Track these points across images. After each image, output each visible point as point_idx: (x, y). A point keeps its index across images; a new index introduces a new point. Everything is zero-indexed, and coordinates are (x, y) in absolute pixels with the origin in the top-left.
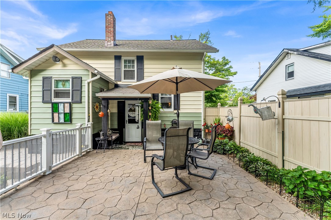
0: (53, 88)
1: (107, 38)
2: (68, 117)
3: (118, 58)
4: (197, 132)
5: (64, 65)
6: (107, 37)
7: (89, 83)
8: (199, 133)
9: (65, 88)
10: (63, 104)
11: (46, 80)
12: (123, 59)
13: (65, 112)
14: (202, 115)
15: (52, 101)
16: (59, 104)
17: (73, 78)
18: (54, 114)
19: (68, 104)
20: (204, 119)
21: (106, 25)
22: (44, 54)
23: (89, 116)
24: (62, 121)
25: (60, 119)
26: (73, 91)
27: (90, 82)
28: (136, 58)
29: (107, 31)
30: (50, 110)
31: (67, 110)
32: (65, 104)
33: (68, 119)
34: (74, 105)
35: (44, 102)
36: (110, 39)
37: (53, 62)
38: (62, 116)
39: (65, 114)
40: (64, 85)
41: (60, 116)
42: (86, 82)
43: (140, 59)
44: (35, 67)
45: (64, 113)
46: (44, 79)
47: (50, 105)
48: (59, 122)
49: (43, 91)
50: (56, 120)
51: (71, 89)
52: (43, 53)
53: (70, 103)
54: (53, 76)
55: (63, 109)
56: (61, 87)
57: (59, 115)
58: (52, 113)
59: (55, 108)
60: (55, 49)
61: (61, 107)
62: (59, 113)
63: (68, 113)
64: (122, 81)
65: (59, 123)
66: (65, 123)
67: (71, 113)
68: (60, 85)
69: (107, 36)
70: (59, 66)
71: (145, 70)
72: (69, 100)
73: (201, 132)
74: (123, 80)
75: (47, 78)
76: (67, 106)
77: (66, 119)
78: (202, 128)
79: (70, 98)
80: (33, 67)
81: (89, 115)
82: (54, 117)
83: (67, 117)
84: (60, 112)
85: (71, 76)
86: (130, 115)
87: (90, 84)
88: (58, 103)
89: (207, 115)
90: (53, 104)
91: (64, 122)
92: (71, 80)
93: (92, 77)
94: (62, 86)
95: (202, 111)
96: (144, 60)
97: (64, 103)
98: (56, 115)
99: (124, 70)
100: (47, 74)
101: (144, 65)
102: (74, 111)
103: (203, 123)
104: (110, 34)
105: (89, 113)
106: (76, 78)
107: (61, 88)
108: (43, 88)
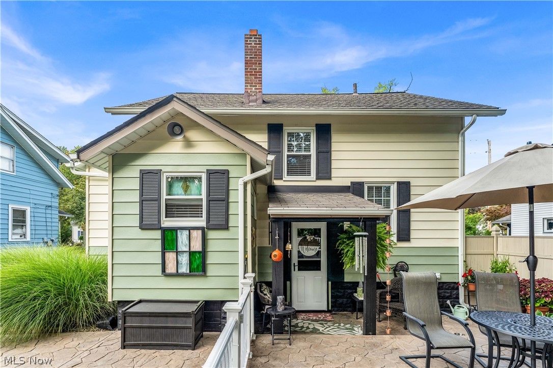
0: (164, 196)
1: (249, 87)
2: (198, 261)
3: (275, 129)
4: (448, 289)
5: (189, 143)
6: (249, 85)
7: (245, 184)
8: (451, 293)
9: (188, 195)
10: (188, 231)
11: (149, 178)
12: (287, 130)
13: (192, 250)
14: (461, 253)
15: (162, 226)
16: (178, 231)
17: (210, 173)
18: (167, 254)
19: (200, 232)
20: (465, 261)
21: (246, 58)
22: (151, 118)
23: (246, 259)
24: (184, 269)
25: (179, 266)
26: (209, 201)
27: (249, 181)
28: (314, 128)
29: (249, 72)
30: (158, 246)
31: (197, 246)
32: (191, 231)
33: (198, 266)
34: (211, 234)
35: (143, 227)
36: (255, 89)
37: (169, 135)
38: (184, 259)
39: (192, 254)
40: (186, 189)
41: (180, 258)
42: (241, 182)
43: (324, 131)
44: (123, 147)
45: (190, 252)
46: (143, 173)
47: (158, 234)
48: (177, 271)
49: (142, 202)
50: (171, 268)
51: (204, 196)
52: (148, 116)
53: (202, 229)
54: (164, 169)
55: (188, 243)
56: (179, 194)
57: (179, 256)
58: (162, 251)
59: (169, 240)
60: (176, 106)
61: (183, 237)
62: (177, 253)
63: (199, 252)
64: (284, 179)
65: (178, 275)
66: (192, 273)
67: (204, 253)
68: (178, 188)
69: (248, 83)
70: (176, 146)
71: (334, 156)
72: (201, 222)
73: (457, 289)
74: (285, 177)
75: (149, 172)
76: (197, 235)
77: (195, 265)
78: (461, 280)
79: (202, 217)
80: (119, 148)
81: (245, 256)
82: (167, 262)
83: (195, 261)
84: (179, 250)
85: (204, 169)
86: (302, 252)
87: (249, 187)
88: (174, 230)
89: (469, 251)
90: (164, 231)
91: (190, 272)
92: (204, 177)
93: (253, 171)
94: (181, 191)
95: (459, 244)
96: (332, 133)
97: (190, 229)
98: (171, 256)
99: (288, 156)
100: (149, 162)
101: (333, 144)
102: (212, 246)
103: (461, 271)
104: (255, 78)
105: (245, 252)
106: (217, 172)
107: (181, 195)
108: (141, 195)
